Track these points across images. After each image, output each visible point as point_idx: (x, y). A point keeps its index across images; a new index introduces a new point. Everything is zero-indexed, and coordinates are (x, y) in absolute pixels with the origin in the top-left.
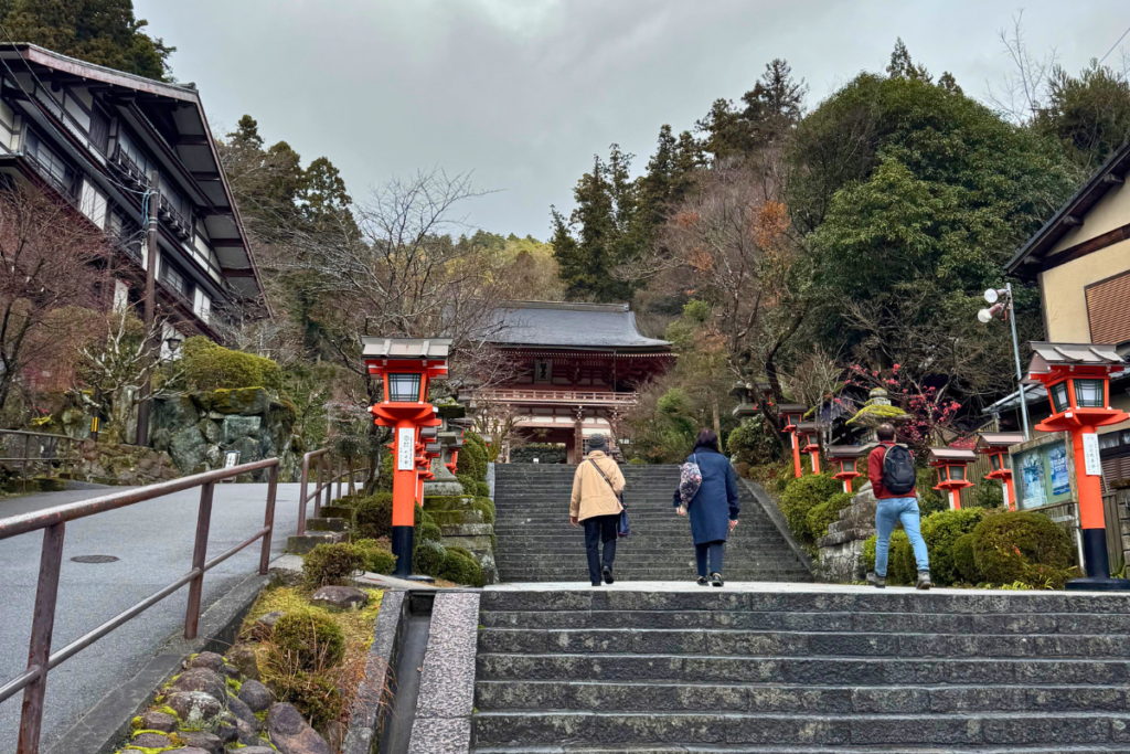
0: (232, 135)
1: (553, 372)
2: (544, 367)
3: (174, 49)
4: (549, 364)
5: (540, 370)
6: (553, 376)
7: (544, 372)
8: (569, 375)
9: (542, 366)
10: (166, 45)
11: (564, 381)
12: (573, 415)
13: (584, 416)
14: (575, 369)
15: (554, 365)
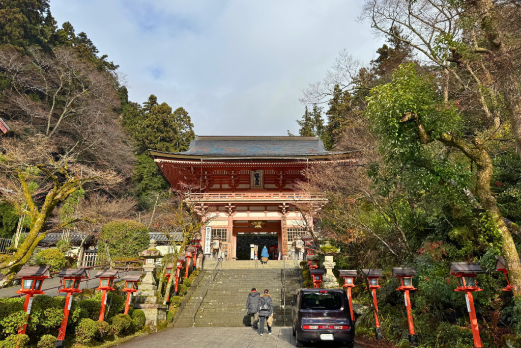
0: (146, 103)
1: (264, 180)
2: (257, 176)
3: (118, 66)
4: (261, 173)
5: (255, 179)
6: (264, 183)
7: (257, 180)
8: (276, 182)
9: (255, 176)
10: (115, 64)
11: (273, 186)
12: (280, 211)
13: (287, 210)
14: (279, 177)
15: (264, 175)
